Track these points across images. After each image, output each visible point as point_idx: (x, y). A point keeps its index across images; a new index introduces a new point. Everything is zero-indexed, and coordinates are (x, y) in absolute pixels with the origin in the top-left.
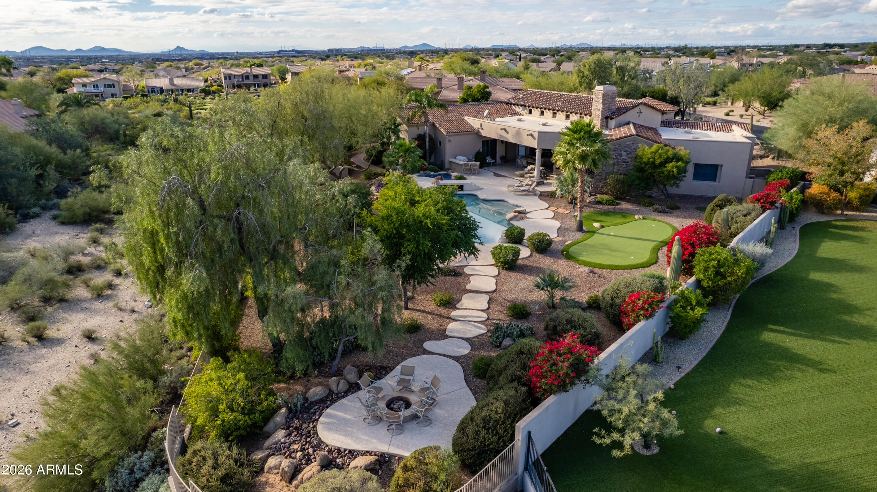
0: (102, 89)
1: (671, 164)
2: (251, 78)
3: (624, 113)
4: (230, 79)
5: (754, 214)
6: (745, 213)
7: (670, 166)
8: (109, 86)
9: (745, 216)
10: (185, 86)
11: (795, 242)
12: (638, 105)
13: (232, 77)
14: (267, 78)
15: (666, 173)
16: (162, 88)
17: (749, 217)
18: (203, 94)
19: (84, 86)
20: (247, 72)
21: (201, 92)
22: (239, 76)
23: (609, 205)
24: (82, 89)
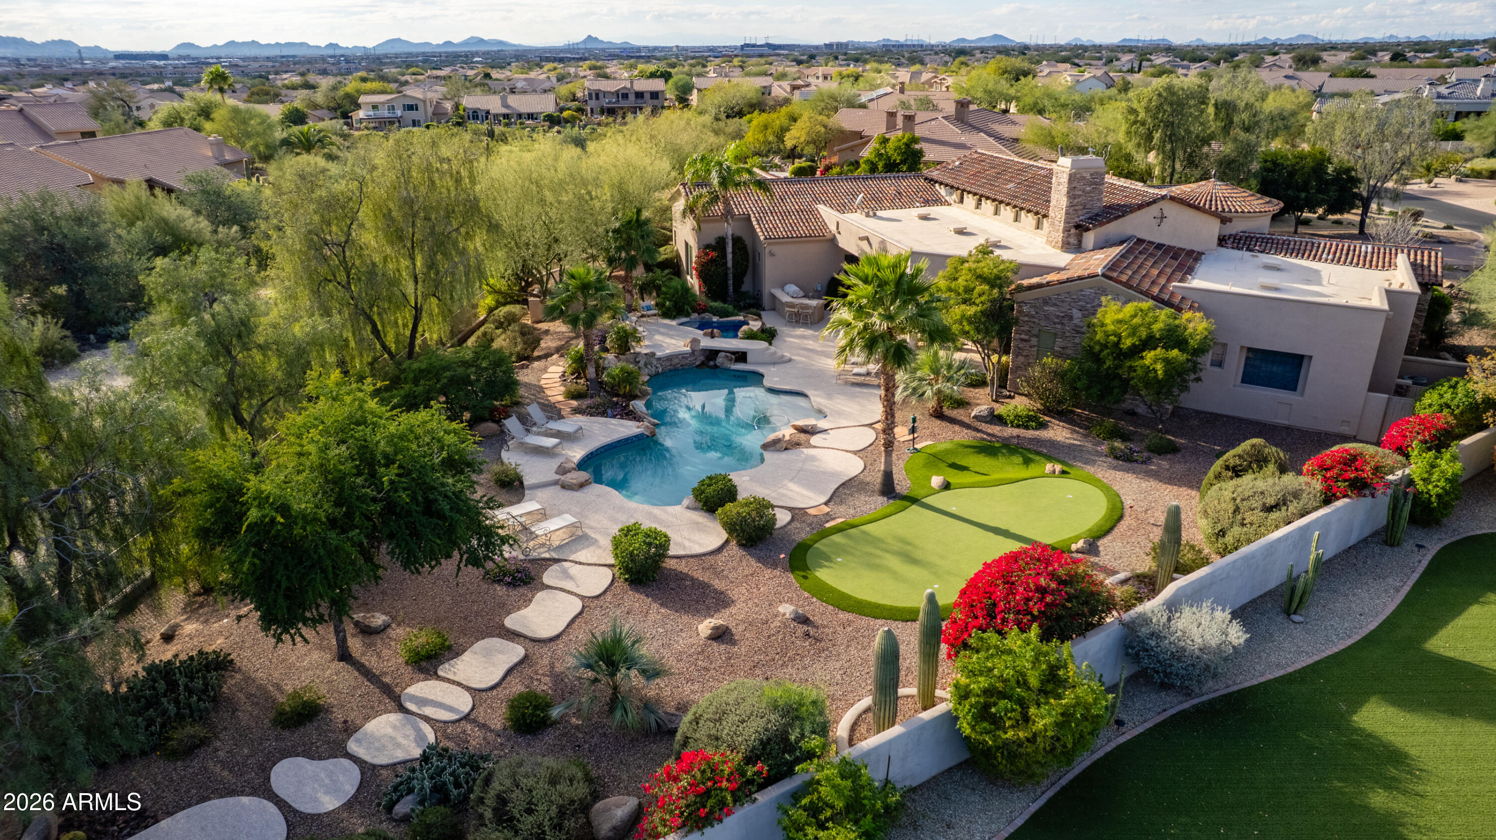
0: (399, 113)
1: (1153, 353)
2: (632, 97)
3: (1117, 218)
4: (597, 98)
5: (1293, 507)
6: (1271, 501)
7: (1149, 356)
8: (410, 108)
9: (1269, 509)
10: (524, 110)
11: (1397, 590)
12: (1155, 202)
13: (601, 96)
14: (657, 98)
15: (1140, 372)
16: (488, 112)
17: (1275, 515)
18: (547, 123)
19: (375, 107)
20: (624, 88)
21: (544, 120)
22: (613, 93)
23: (1018, 426)
24: (371, 113)
